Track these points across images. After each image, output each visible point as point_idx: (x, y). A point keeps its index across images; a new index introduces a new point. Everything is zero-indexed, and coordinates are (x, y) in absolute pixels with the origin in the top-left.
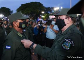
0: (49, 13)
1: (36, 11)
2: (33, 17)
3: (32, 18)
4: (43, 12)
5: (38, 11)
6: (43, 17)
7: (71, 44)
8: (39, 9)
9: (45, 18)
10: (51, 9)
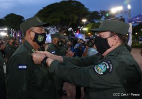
0: (96, 22)
1: (71, 18)
3: (63, 31)
4: (84, 21)
6: (85, 29)
7: (108, 67)
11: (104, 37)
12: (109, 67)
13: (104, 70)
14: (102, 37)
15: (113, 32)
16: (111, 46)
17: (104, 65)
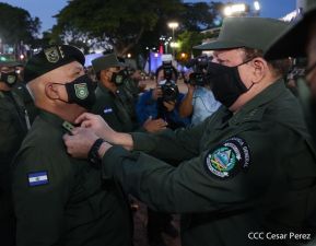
0: (202, 27)
1: (144, 21)
2: (131, 45)
3: (126, 49)
4: (173, 25)
5: (154, 22)
6: (176, 45)
8: (155, 10)
9: (184, 49)
10: (211, 11)
11: (230, 65)
12: (243, 155)
13: (230, 165)
14: (225, 64)
15: (253, 49)
16: (248, 85)
17: (229, 152)
